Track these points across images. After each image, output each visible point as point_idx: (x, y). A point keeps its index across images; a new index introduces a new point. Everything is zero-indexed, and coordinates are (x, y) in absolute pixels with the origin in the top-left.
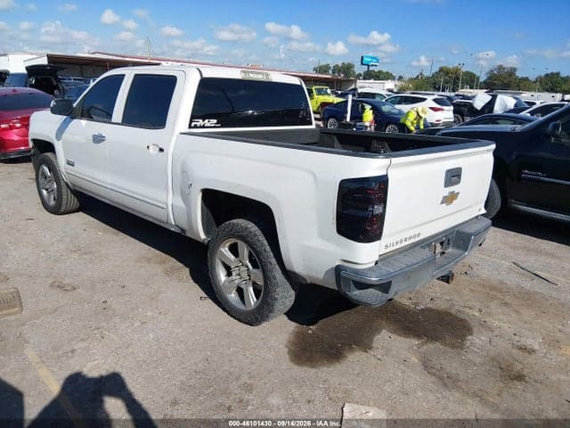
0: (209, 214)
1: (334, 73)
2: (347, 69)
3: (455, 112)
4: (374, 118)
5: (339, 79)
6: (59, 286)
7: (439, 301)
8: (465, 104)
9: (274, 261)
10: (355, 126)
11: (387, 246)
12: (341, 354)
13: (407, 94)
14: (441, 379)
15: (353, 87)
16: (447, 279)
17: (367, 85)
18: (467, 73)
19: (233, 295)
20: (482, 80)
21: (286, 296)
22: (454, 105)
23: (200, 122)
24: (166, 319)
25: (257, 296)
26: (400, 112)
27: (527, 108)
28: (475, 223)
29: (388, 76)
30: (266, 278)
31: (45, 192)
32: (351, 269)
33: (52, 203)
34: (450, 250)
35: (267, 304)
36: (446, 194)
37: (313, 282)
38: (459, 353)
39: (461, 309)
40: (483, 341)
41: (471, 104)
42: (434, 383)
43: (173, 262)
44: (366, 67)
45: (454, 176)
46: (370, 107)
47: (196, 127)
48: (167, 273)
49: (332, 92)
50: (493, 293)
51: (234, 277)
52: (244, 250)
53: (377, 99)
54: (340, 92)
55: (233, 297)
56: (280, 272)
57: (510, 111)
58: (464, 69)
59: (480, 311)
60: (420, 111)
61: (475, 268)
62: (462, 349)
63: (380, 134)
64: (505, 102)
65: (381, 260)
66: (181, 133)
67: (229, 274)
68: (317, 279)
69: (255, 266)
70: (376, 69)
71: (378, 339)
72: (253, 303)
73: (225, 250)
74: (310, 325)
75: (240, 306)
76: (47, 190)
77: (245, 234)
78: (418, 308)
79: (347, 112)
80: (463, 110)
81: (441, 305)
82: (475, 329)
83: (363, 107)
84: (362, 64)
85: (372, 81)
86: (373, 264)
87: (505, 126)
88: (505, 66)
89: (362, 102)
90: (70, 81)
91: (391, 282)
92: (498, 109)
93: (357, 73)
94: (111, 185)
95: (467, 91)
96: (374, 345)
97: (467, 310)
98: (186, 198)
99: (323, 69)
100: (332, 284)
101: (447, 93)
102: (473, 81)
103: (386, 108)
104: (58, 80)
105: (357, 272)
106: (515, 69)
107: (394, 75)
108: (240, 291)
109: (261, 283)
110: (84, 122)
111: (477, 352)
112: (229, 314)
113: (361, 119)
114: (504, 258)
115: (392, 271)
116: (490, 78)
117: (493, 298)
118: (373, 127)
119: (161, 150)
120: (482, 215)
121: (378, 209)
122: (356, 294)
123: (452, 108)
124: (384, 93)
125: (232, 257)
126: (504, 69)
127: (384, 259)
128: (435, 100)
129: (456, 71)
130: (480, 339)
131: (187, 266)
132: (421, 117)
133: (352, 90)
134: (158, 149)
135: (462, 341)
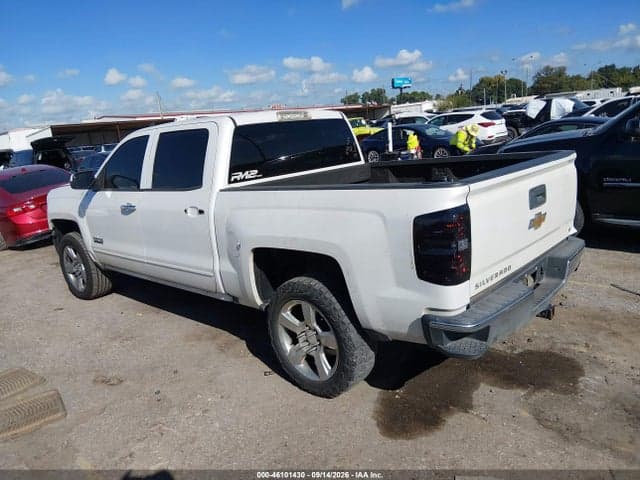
0: (264, 276)
1: (364, 101)
2: (378, 95)
3: (507, 124)
4: (420, 144)
5: (371, 106)
6: (103, 381)
7: (538, 341)
8: (518, 114)
9: (346, 320)
10: (400, 155)
11: (477, 286)
12: (439, 418)
13: (450, 113)
14: (560, 432)
15: (387, 114)
16: (547, 314)
17: (402, 110)
18: (511, 81)
19: (302, 365)
20: (529, 85)
21: (365, 359)
22: (505, 117)
23: (240, 175)
24: (230, 402)
25: (332, 363)
26: (447, 134)
27: (589, 109)
28: (566, 245)
29: (424, 97)
30: (340, 340)
31: (72, 276)
32: (440, 317)
33: (82, 287)
34: (544, 280)
35: (345, 371)
36: (533, 217)
37: (395, 338)
38: (573, 400)
39: (565, 346)
40: (597, 381)
41: (524, 114)
42: (552, 438)
43: (225, 336)
44: (399, 90)
45: (538, 195)
46: (413, 132)
47: (236, 181)
48: (222, 350)
49: (367, 122)
50: (596, 322)
51: (301, 344)
52: (310, 312)
53: (418, 123)
54: (374, 122)
55: (302, 367)
56: (355, 332)
57: (570, 115)
58: (507, 77)
59: (587, 346)
60: (469, 128)
61: (570, 296)
62: (576, 394)
63: (429, 160)
64: (562, 106)
65: (474, 303)
66: (221, 191)
67: (295, 341)
68: (401, 334)
69: (325, 328)
70: (410, 91)
71: (477, 395)
72: (327, 372)
73: (287, 315)
74: (396, 389)
75: (312, 377)
76: (74, 273)
77: (308, 293)
78: (516, 352)
79: (388, 142)
80: (516, 121)
81: (540, 345)
82: (586, 369)
83: (405, 133)
84: (393, 87)
85: (408, 104)
86: (465, 309)
87: (573, 131)
88: (552, 66)
89: (403, 128)
90: (80, 151)
91: (488, 327)
92: (555, 115)
93: (390, 98)
94: (147, 258)
95: (515, 100)
96: (474, 403)
97: (572, 347)
98: (235, 261)
99: (352, 99)
100: (419, 338)
101: (493, 106)
102: (519, 89)
103: (430, 132)
104: (67, 152)
105: (448, 320)
106: (564, 69)
107: (430, 94)
108: (310, 360)
109: (334, 346)
110: (108, 194)
111: (594, 395)
112: (300, 388)
113: (405, 147)
114: (599, 280)
115: (488, 313)
116: (537, 82)
117: (600, 328)
118: (419, 154)
119: (201, 212)
120: (573, 235)
121: (462, 245)
122: (450, 346)
123: (503, 120)
124: (425, 115)
125: (297, 322)
126: (552, 69)
127: (476, 301)
128: (484, 115)
129: (499, 79)
130: (594, 379)
131: (242, 338)
132: (472, 137)
133: (388, 117)
134: (197, 212)
135: (574, 384)
